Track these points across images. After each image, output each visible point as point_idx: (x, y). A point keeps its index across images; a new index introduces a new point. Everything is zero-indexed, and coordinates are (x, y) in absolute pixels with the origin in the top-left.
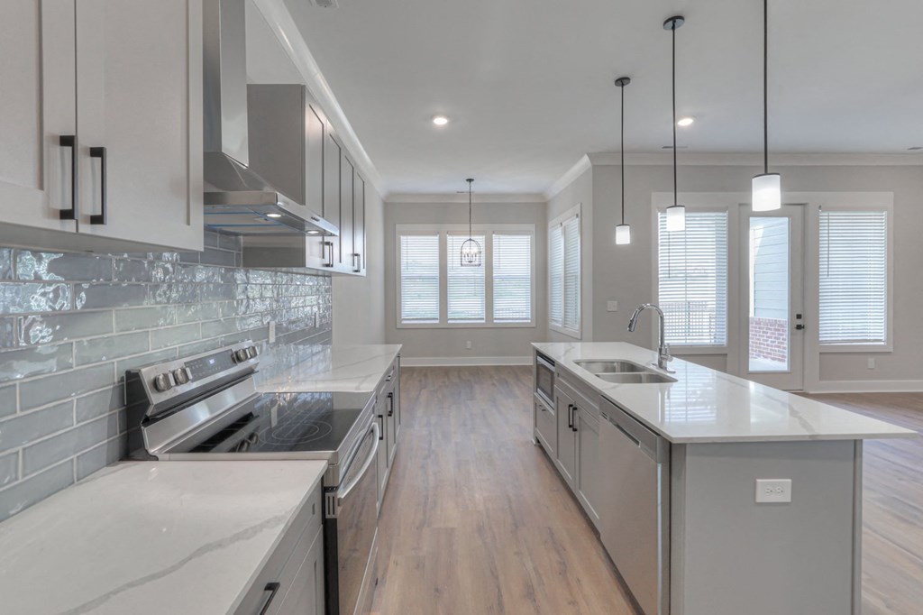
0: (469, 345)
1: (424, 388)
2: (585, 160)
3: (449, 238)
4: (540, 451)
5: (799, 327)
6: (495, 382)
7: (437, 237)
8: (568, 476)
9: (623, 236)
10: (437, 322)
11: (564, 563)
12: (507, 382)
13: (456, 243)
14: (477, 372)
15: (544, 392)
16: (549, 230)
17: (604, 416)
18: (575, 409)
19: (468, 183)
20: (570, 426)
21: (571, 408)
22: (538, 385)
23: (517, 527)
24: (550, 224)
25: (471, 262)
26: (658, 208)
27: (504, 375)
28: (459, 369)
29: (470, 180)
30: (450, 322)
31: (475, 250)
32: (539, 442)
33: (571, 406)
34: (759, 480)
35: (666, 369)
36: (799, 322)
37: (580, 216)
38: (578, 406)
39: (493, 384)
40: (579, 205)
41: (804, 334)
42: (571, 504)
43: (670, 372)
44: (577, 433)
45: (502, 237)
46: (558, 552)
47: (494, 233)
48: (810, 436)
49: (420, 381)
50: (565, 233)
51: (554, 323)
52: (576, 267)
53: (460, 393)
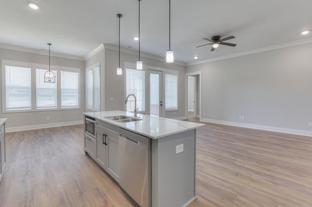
0: (48, 118)
1: (22, 141)
2: (102, 46)
3: (37, 70)
4: (88, 157)
5: (161, 105)
6: (63, 133)
7: (30, 69)
8: (102, 164)
9: (119, 72)
10: (30, 109)
11: (106, 201)
12: (68, 132)
13: (41, 73)
14: (53, 130)
15: (90, 132)
16: (87, 72)
17: (121, 135)
18: (106, 136)
19: (49, 45)
20: (104, 143)
21: (104, 136)
22: (86, 130)
23: (82, 193)
24: (87, 69)
25: (50, 81)
26: (126, 67)
27: (68, 130)
28: (43, 130)
29: (50, 44)
30: (37, 108)
31: (52, 76)
32: (87, 153)
33: (104, 135)
34: (176, 147)
35: (137, 116)
36: (161, 104)
37: (100, 66)
38: (107, 134)
39: (62, 134)
40: (99, 62)
41: (162, 106)
42: (104, 174)
43: (139, 117)
44: (107, 145)
45: (65, 72)
46: (102, 197)
47: (61, 70)
48: (188, 129)
49: (20, 138)
50: (93, 73)
51: (88, 107)
52: (98, 84)
53: (44, 140)
